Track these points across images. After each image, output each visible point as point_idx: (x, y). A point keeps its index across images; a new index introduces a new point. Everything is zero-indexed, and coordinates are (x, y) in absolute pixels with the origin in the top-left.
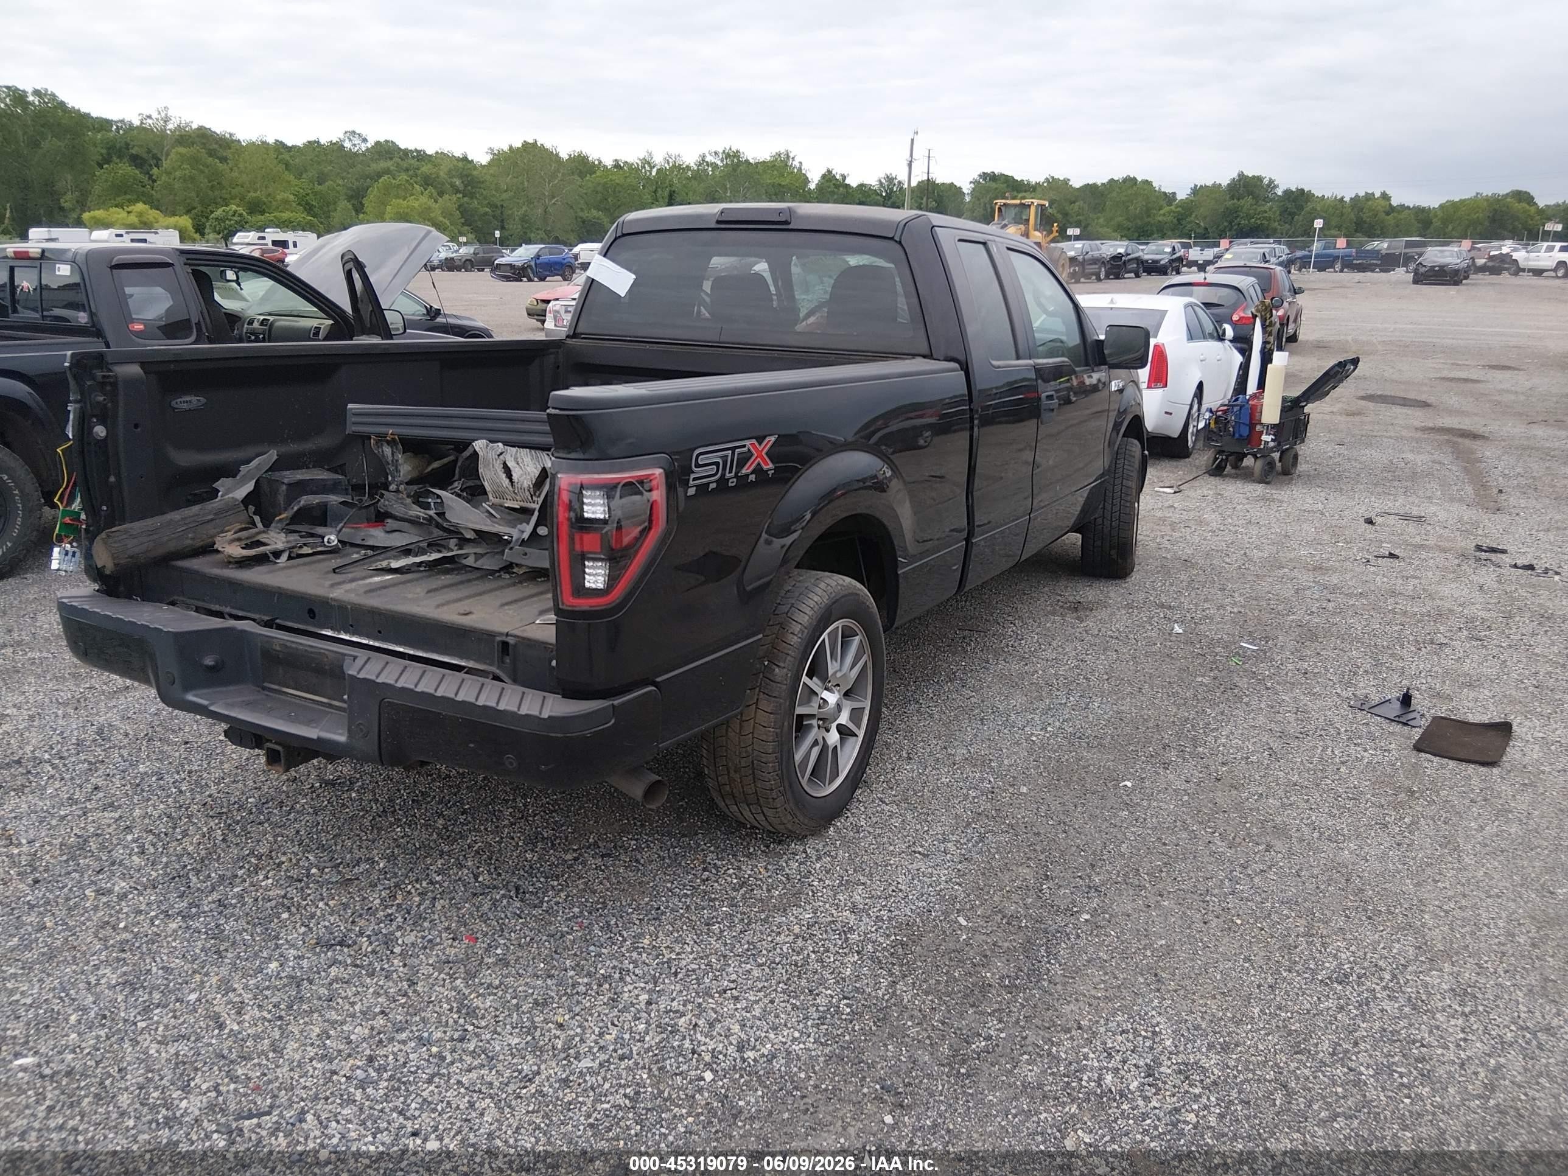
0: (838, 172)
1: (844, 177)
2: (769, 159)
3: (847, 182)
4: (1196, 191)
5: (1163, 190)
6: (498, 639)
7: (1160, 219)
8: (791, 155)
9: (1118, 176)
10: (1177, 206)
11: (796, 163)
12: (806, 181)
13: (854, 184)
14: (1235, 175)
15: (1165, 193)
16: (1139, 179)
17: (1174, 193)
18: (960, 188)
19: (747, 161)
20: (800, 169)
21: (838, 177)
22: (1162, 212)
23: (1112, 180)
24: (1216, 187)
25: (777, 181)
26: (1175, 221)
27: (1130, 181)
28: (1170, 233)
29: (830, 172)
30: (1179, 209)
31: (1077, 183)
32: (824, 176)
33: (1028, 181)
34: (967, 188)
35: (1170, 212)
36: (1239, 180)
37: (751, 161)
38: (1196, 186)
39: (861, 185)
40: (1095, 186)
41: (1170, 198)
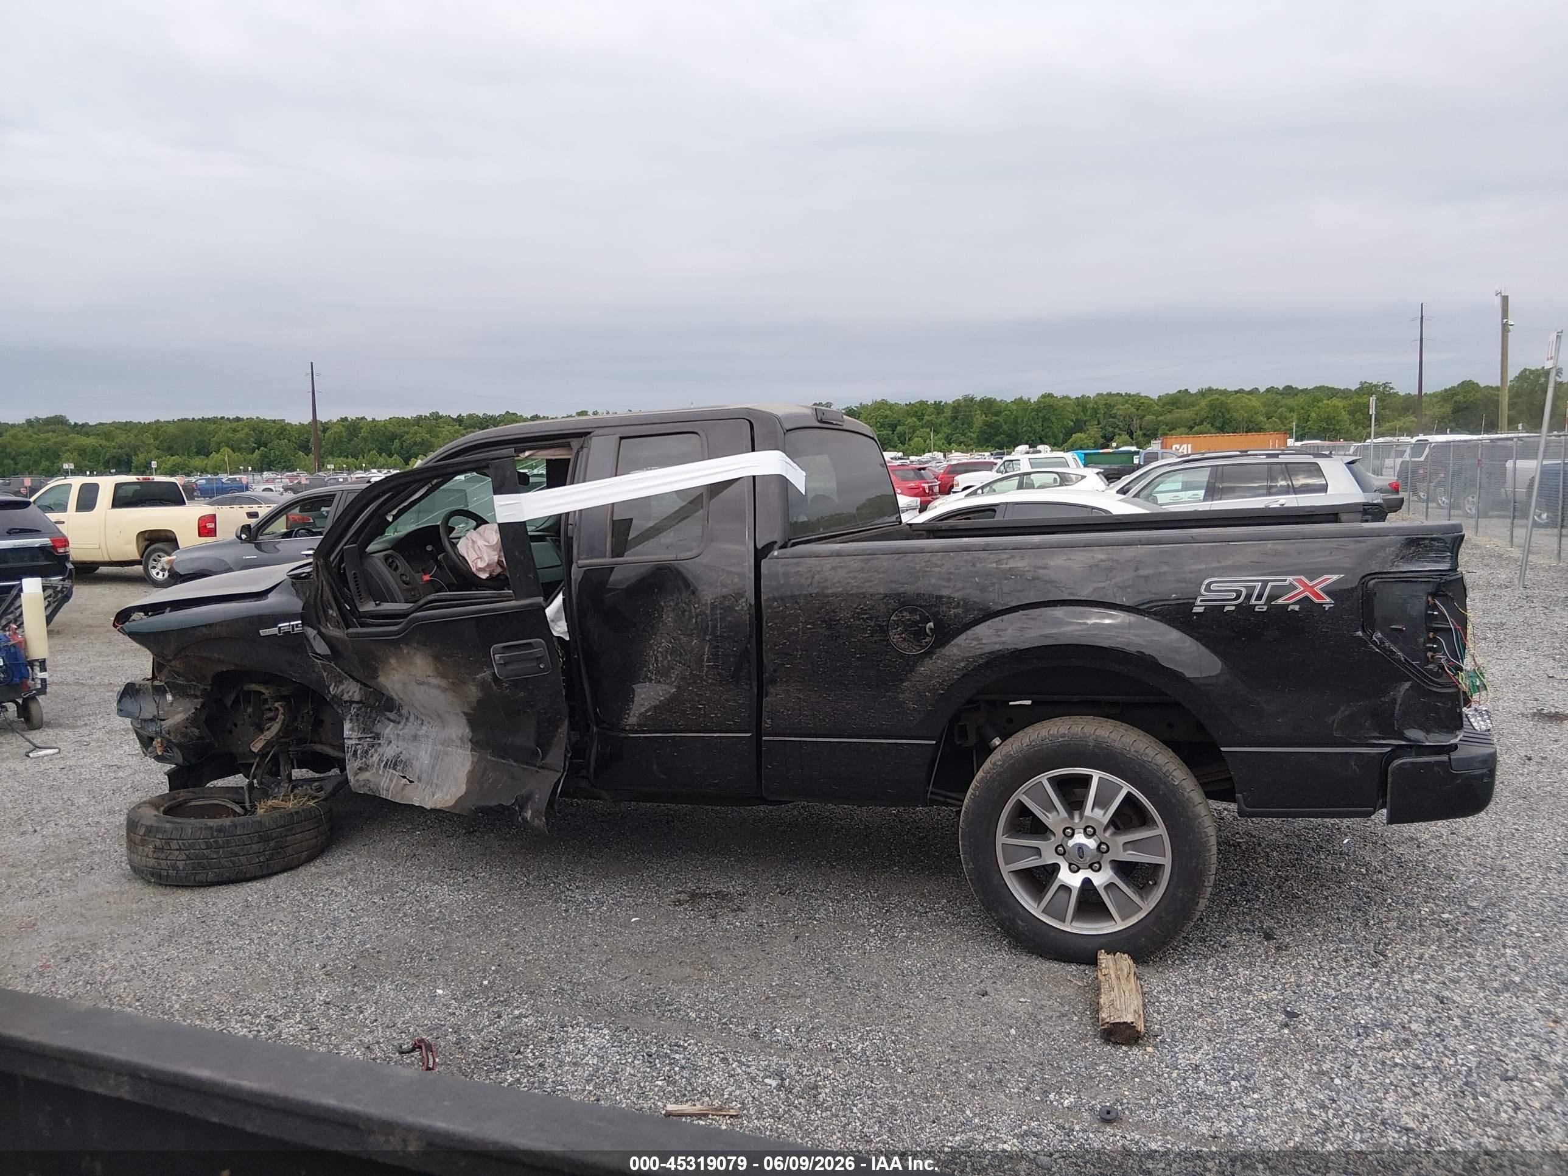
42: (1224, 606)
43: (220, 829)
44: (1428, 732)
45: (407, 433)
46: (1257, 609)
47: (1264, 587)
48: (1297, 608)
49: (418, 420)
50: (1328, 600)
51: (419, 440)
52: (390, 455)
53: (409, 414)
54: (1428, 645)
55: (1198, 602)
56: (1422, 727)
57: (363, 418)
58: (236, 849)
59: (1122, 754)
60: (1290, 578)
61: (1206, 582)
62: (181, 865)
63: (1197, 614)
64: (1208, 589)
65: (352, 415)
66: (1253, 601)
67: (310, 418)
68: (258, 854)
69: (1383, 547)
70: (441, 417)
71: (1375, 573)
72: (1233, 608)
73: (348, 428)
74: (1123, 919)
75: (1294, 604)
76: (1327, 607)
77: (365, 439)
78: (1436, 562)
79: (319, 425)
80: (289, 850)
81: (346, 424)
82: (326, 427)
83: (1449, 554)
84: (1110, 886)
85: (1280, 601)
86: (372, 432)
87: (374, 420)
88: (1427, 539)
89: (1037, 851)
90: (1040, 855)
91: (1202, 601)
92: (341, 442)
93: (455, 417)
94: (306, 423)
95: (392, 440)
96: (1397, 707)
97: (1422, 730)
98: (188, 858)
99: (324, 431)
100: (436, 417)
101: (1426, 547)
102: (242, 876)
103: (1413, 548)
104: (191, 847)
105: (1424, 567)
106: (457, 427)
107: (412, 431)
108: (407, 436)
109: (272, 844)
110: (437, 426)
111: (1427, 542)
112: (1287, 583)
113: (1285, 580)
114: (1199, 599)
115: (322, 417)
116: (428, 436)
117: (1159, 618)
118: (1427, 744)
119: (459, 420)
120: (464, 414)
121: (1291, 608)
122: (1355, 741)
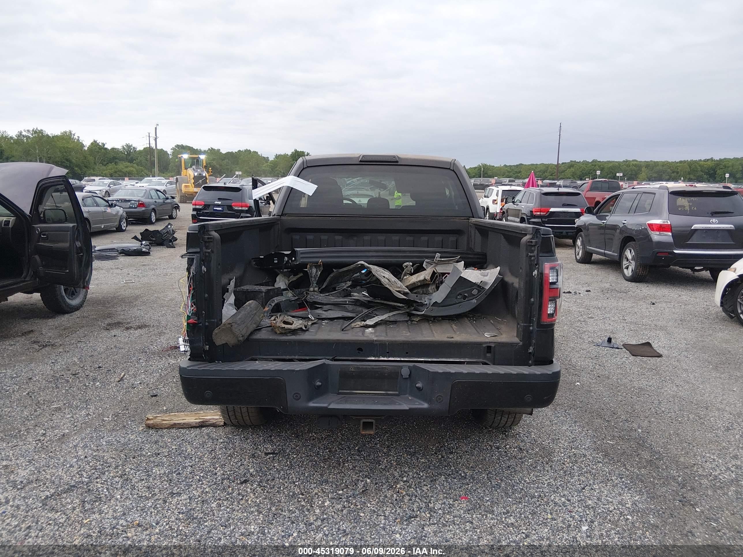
0: (100, 141)
1: (104, 145)
2: (60, 134)
3: (106, 147)
4: (277, 157)
5: (263, 156)
6: (484, 345)
7: (263, 168)
8: (73, 133)
9: (242, 149)
10: (270, 163)
11: (76, 137)
12: (83, 146)
13: (109, 148)
14: (293, 151)
15: (264, 157)
16: (252, 151)
17: (268, 158)
18: (166, 152)
19: (47, 135)
20: (78, 140)
21: (100, 144)
22: (264, 165)
23: (239, 151)
24: (285, 156)
25: (66, 145)
26: (270, 170)
27: (248, 152)
28: (269, 175)
29: (95, 141)
30: (271, 164)
31: (224, 151)
32: (92, 144)
33: (200, 149)
34: (170, 152)
35: (268, 165)
36: (295, 153)
37: (50, 135)
38: (277, 155)
39: (113, 149)
40: (232, 153)
41: (266, 159)
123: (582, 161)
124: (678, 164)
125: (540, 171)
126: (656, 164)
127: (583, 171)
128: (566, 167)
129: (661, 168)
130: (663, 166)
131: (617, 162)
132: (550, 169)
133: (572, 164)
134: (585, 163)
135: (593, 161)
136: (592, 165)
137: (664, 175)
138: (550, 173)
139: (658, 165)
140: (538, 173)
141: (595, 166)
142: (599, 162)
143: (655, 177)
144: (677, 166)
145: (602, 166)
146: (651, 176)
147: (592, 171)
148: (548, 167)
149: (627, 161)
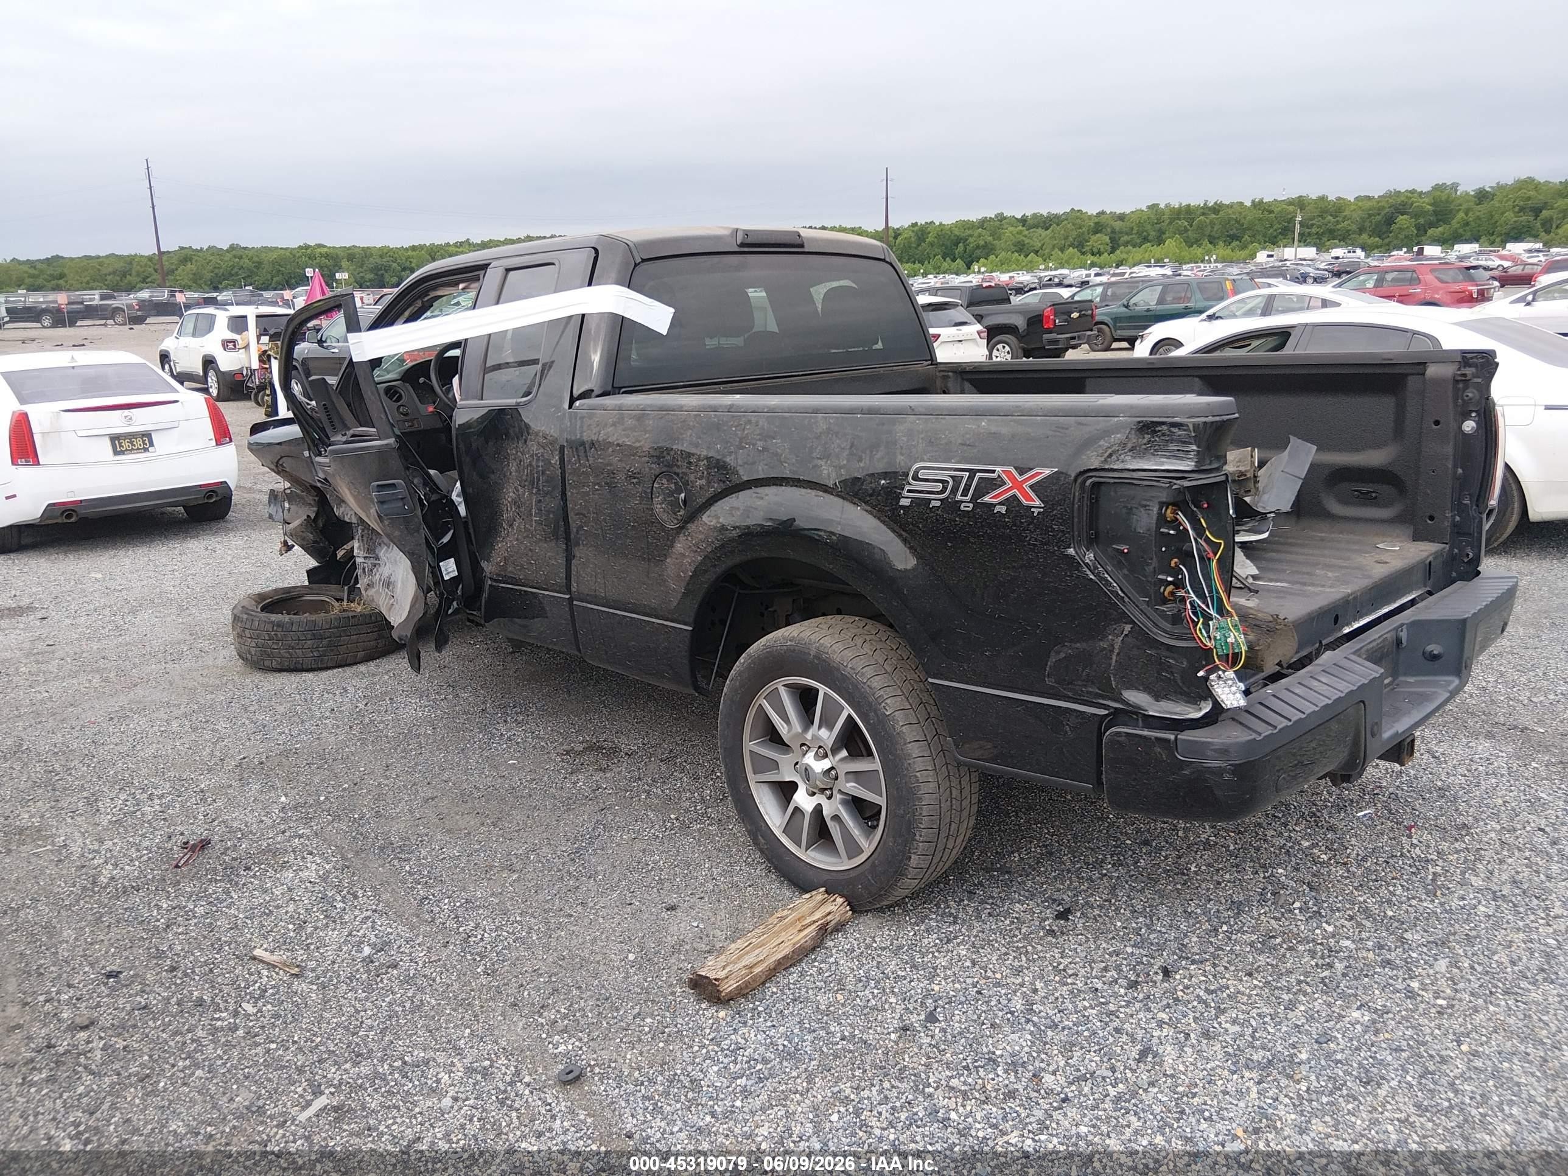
42: (930, 500)
43: (279, 625)
44: (1157, 698)
45: (971, 236)
46: (962, 508)
47: (971, 478)
48: (1003, 509)
49: (983, 223)
50: (1038, 502)
51: (982, 243)
52: (954, 260)
53: (974, 216)
54: (1160, 577)
55: (905, 493)
56: (1148, 689)
57: (932, 222)
58: (293, 643)
59: (838, 669)
60: (998, 469)
61: (914, 468)
62: (253, 651)
63: (903, 507)
64: (916, 478)
65: (921, 221)
66: (959, 497)
67: (883, 226)
68: (312, 649)
69: (1107, 433)
70: (1005, 218)
71: (1095, 470)
72: (938, 503)
73: (917, 234)
74: (850, 858)
75: (1001, 503)
76: (1036, 511)
77: (932, 244)
78: (1177, 458)
79: (891, 231)
80: (343, 649)
81: (916, 229)
82: (897, 233)
83: (1194, 447)
84: (836, 818)
85: (987, 499)
86: (938, 237)
87: (941, 224)
88: (1163, 423)
89: (775, 765)
90: (778, 768)
91: (909, 491)
92: (910, 247)
93: (1019, 216)
94: (880, 229)
95: (956, 245)
96: (1114, 658)
97: (1149, 693)
98: (257, 646)
99: (896, 238)
100: (1001, 218)
101: (1164, 435)
102: (299, 666)
103: (1147, 436)
104: (258, 637)
105: (1162, 464)
106: (1020, 228)
107: (976, 234)
108: (971, 240)
109: (325, 642)
110: (1001, 227)
111: (1165, 427)
112: (994, 475)
113: (994, 472)
114: (907, 487)
115: (894, 224)
116: (991, 238)
117: (869, 508)
118: (1151, 713)
119: (1023, 221)
120: (1028, 214)
121: (998, 508)
122: (1070, 694)
123: (205, 248)
124: (410, 253)
125: (114, 273)
126: (367, 252)
127: (216, 271)
128: (175, 261)
129: (379, 261)
130: (381, 257)
131: (286, 249)
132: (136, 268)
133: (186, 256)
134: (214, 251)
135: (233, 248)
136: (235, 257)
137: (387, 276)
138: (138, 275)
139: (371, 255)
140: (109, 278)
141: (241, 258)
142: (245, 248)
143: (370, 280)
144: (409, 257)
145: (256, 259)
146: (362, 277)
147: (236, 270)
148: (131, 263)
149: (307, 247)
